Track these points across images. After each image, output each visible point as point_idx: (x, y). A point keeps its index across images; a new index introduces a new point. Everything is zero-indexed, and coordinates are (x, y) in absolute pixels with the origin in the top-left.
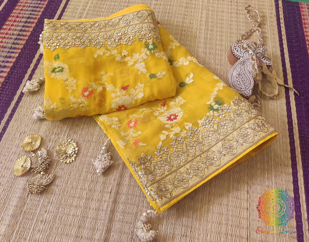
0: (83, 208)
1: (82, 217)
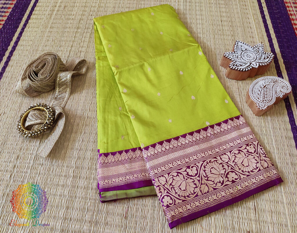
0: (70, 187)
1: (69, 197)
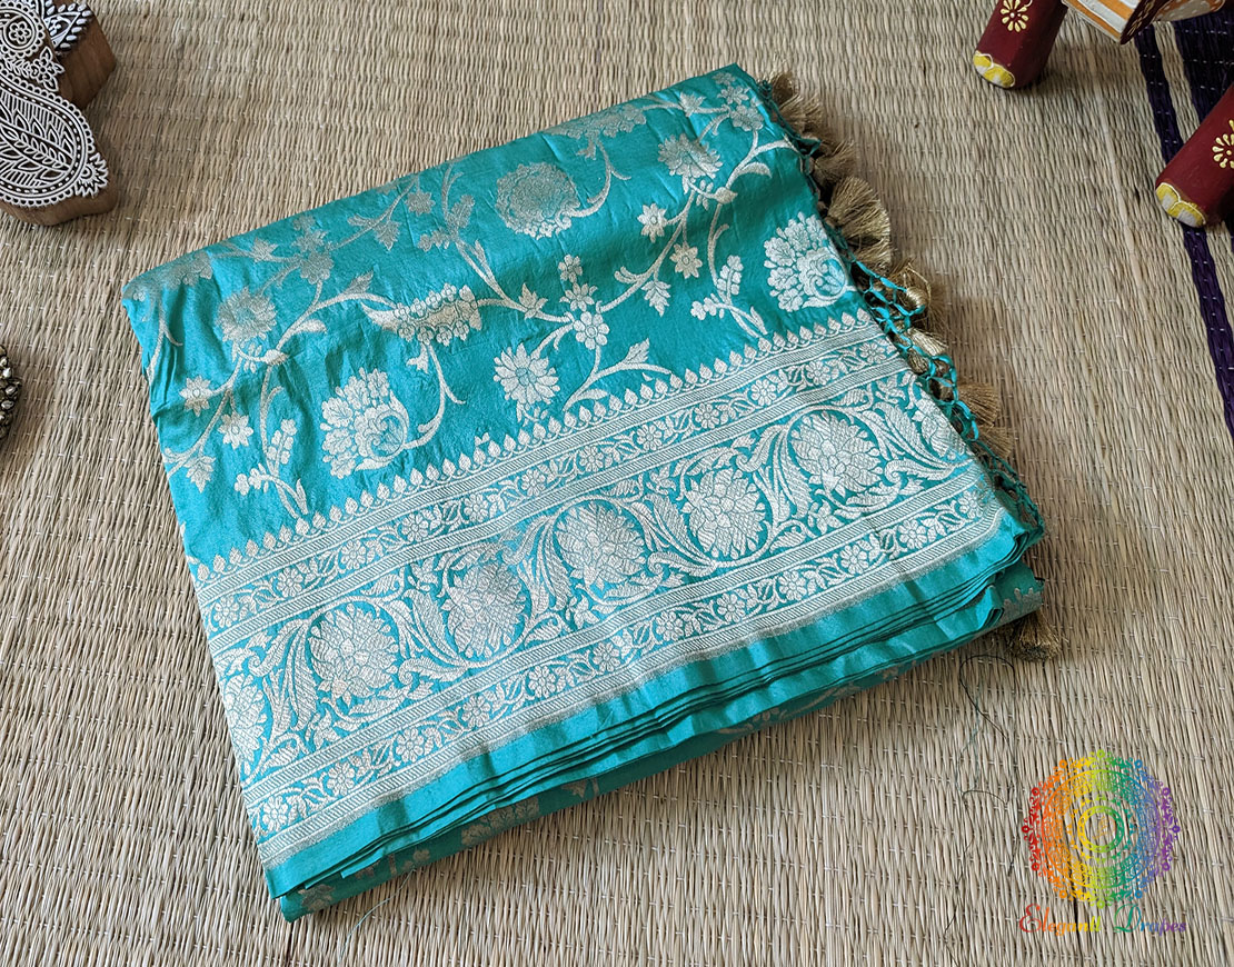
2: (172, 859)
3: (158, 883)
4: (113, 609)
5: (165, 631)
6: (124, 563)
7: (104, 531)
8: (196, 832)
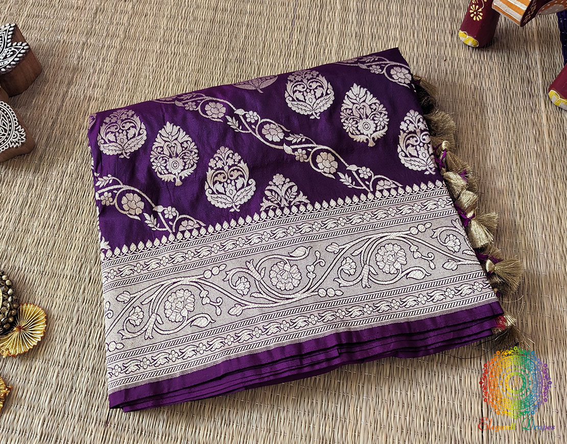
2: (58, 376)
3: (50, 386)
4: (41, 264)
5: (64, 275)
6: (48, 244)
7: (40, 229)
8: (70, 365)
